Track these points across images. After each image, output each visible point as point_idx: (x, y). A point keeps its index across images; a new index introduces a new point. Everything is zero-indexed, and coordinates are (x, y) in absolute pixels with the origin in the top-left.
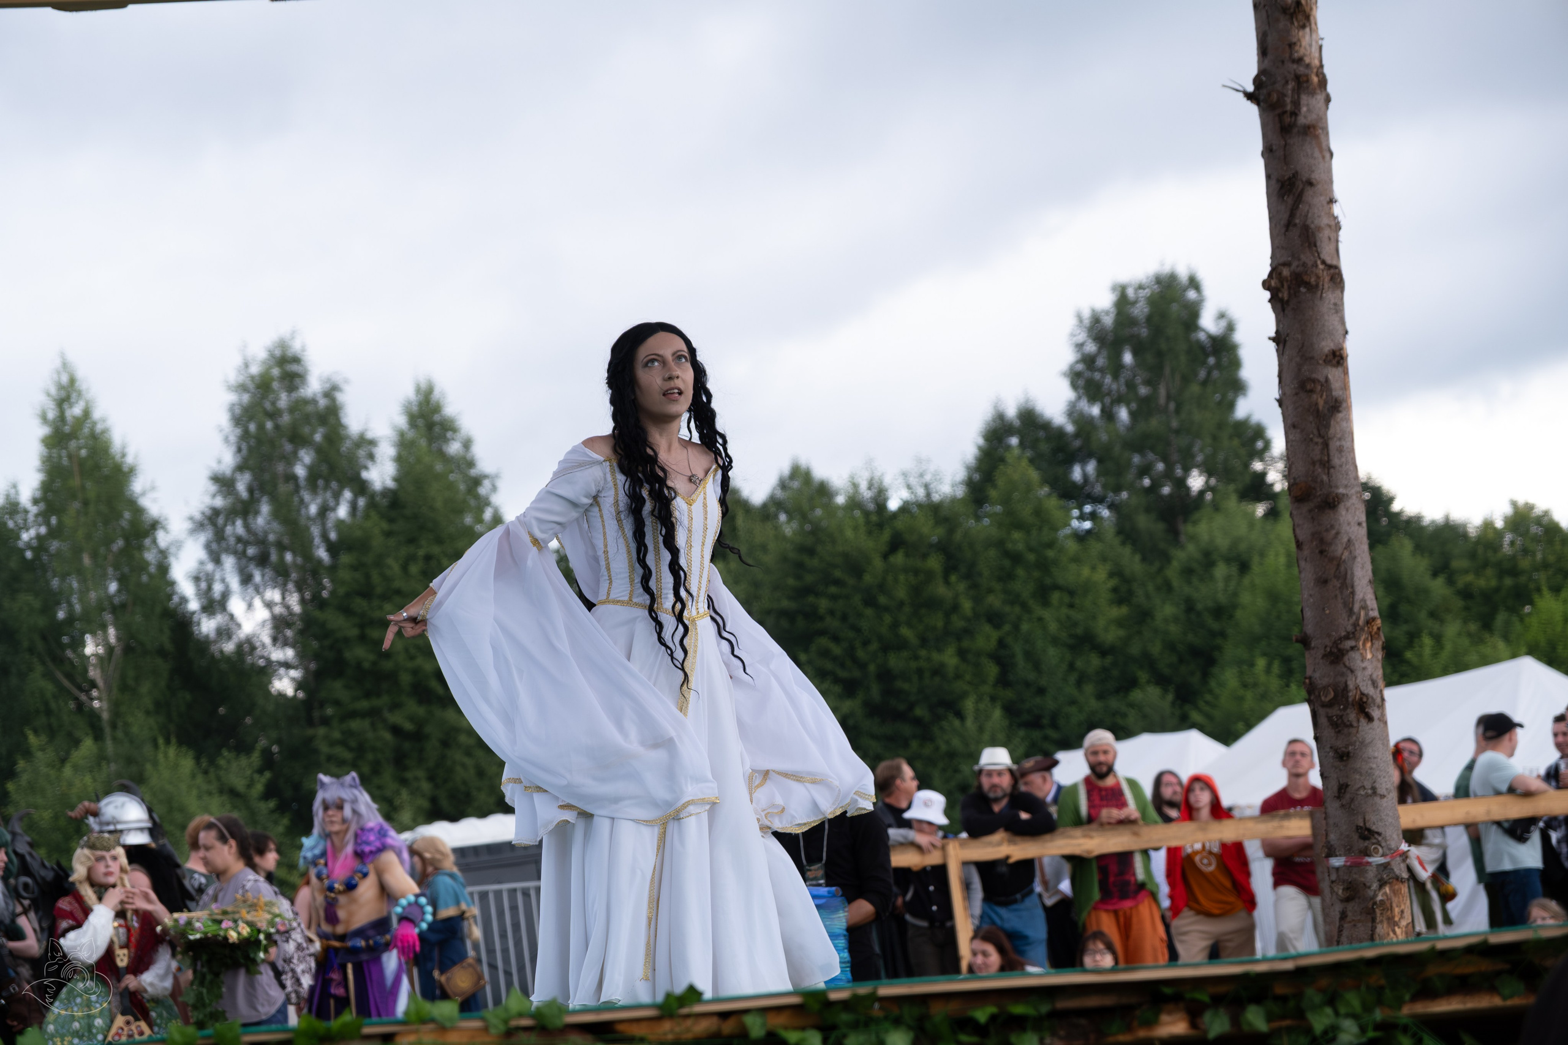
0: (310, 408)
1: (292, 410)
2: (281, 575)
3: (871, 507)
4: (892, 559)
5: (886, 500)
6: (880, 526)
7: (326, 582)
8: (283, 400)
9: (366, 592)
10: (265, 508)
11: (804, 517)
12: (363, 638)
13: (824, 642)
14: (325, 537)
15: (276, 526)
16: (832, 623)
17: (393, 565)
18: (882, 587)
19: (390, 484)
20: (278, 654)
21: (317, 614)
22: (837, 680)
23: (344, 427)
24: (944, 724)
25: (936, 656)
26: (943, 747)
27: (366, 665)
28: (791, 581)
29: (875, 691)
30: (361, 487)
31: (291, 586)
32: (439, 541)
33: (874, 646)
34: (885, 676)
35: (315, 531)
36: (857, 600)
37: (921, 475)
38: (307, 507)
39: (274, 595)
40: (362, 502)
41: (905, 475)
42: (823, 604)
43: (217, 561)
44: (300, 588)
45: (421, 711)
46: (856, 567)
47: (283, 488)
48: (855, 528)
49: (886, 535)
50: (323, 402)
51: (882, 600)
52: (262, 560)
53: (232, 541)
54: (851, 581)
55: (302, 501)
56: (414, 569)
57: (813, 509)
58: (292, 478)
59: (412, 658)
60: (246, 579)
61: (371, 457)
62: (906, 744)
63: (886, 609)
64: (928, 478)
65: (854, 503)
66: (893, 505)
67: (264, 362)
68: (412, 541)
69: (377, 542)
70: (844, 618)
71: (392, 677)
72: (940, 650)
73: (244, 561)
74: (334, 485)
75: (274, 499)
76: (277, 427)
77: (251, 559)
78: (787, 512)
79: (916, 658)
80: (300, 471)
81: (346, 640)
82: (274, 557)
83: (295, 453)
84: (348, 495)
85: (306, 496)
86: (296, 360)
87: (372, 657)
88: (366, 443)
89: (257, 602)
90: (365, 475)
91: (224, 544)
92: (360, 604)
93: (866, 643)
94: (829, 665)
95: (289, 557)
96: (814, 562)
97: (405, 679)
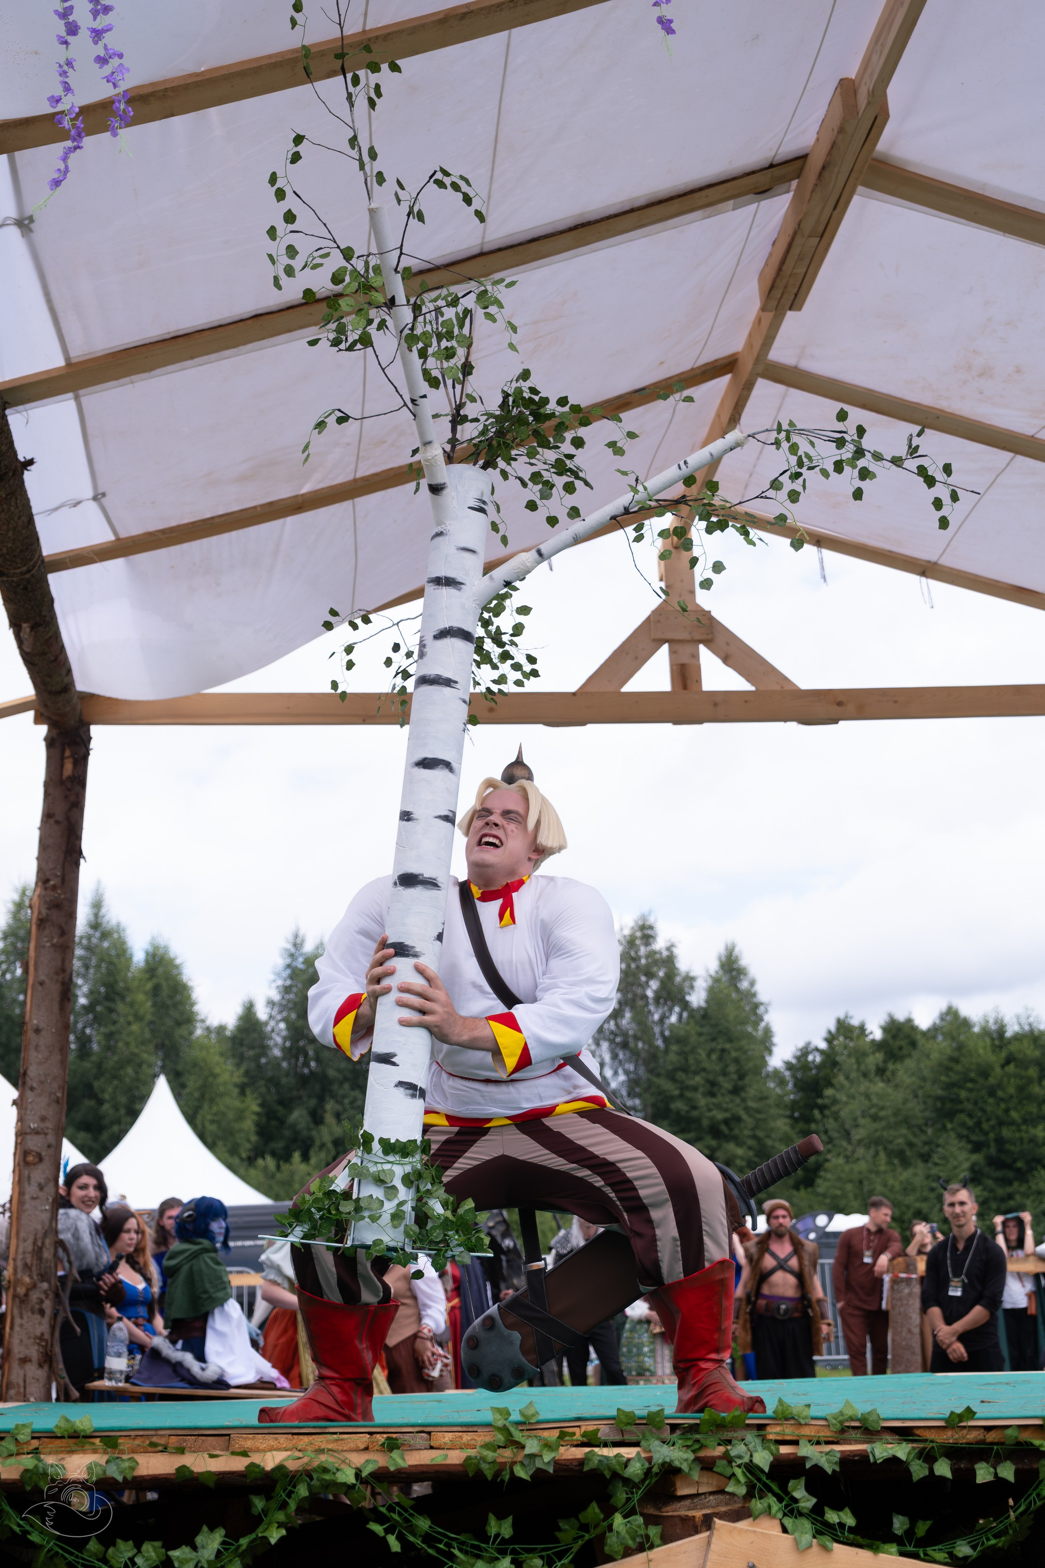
0: (658, 956)
1: (647, 957)
2: (635, 1055)
3: (995, 1035)
4: (1006, 1068)
5: (1005, 1032)
6: (1000, 1047)
7: (661, 1061)
8: (643, 950)
9: (685, 1070)
10: (628, 1015)
11: (953, 1039)
12: (681, 1096)
13: (962, 1117)
14: (662, 1033)
15: (633, 1025)
16: (969, 1106)
17: (703, 1055)
18: (1000, 1085)
19: (703, 1004)
20: (630, 1103)
21: (655, 1079)
22: (969, 1141)
23: (677, 969)
24: (1035, 1173)
25: (1032, 1131)
26: (1034, 1187)
27: (683, 1113)
28: (943, 1078)
29: (993, 1150)
30: (685, 1005)
31: (640, 1062)
32: (730, 1040)
33: (993, 1122)
34: (1000, 1141)
35: (657, 1030)
36: (984, 1092)
37: (1028, 1017)
38: (653, 1015)
39: (631, 1067)
40: (685, 1015)
41: (1018, 1017)
42: (963, 1094)
43: (598, 1044)
44: (646, 1063)
45: (714, 1143)
46: (985, 1072)
47: (640, 1003)
48: (985, 1048)
49: (1004, 1054)
50: (665, 954)
51: (1000, 1093)
52: (625, 1045)
53: (607, 1033)
54: (981, 1080)
55: (650, 1011)
56: (714, 1057)
57: (959, 1034)
58: (645, 997)
59: (710, 1110)
60: (614, 1057)
61: (692, 987)
62: (1010, 1183)
63: (1002, 1100)
64: (1031, 1020)
65: (985, 1032)
66: (1009, 1034)
67: (632, 928)
68: (714, 1039)
69: (693, 1039)
70: (976, 1103)
71: (698, 1121)
72: (1035, 1127)
73: (613, 1046)
74: (669, 1003)
75: (633, 1008)
76: (638, 967)
77: (618, 1044)
78: (943, 1034)
79: (1020, 1131)
80: (650, 993)
81: (672, 1098)
82: (632, 1045)
83: (647, 982)
84: (677, 1009)
85: (652, 1008)
86: (651, 927)
87: (685, 1108)
88: (690, 979)
89: (620, 1071)
90: (688, 998)
91: (602, 1035)
92: (680, 1075)
93: (988, 1120)
94: (965, 1132)
95: (640, 1045)
96: (959, 1068)
97: (705, 1123)
